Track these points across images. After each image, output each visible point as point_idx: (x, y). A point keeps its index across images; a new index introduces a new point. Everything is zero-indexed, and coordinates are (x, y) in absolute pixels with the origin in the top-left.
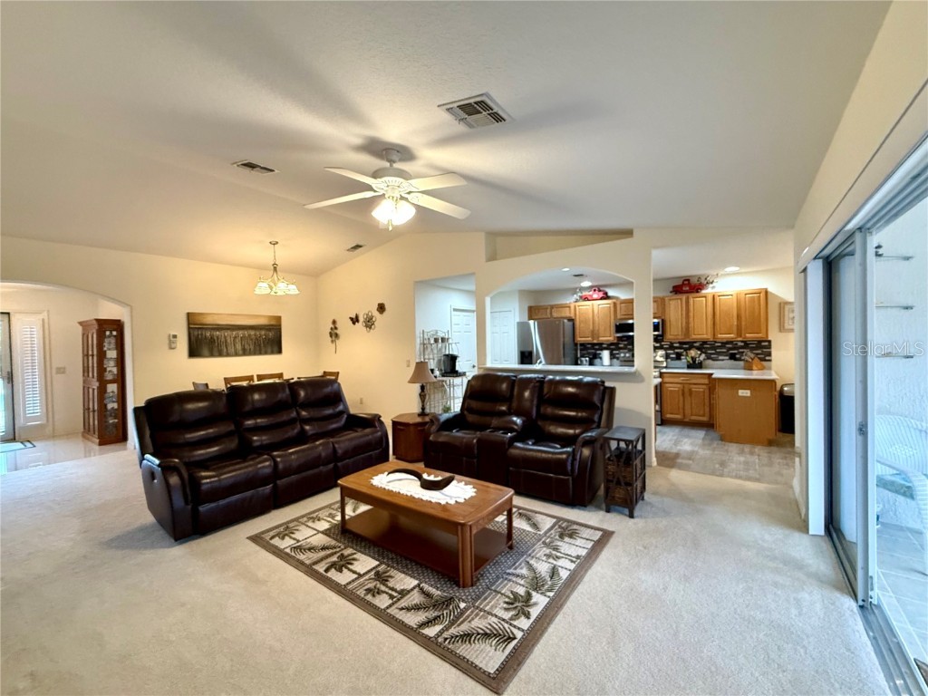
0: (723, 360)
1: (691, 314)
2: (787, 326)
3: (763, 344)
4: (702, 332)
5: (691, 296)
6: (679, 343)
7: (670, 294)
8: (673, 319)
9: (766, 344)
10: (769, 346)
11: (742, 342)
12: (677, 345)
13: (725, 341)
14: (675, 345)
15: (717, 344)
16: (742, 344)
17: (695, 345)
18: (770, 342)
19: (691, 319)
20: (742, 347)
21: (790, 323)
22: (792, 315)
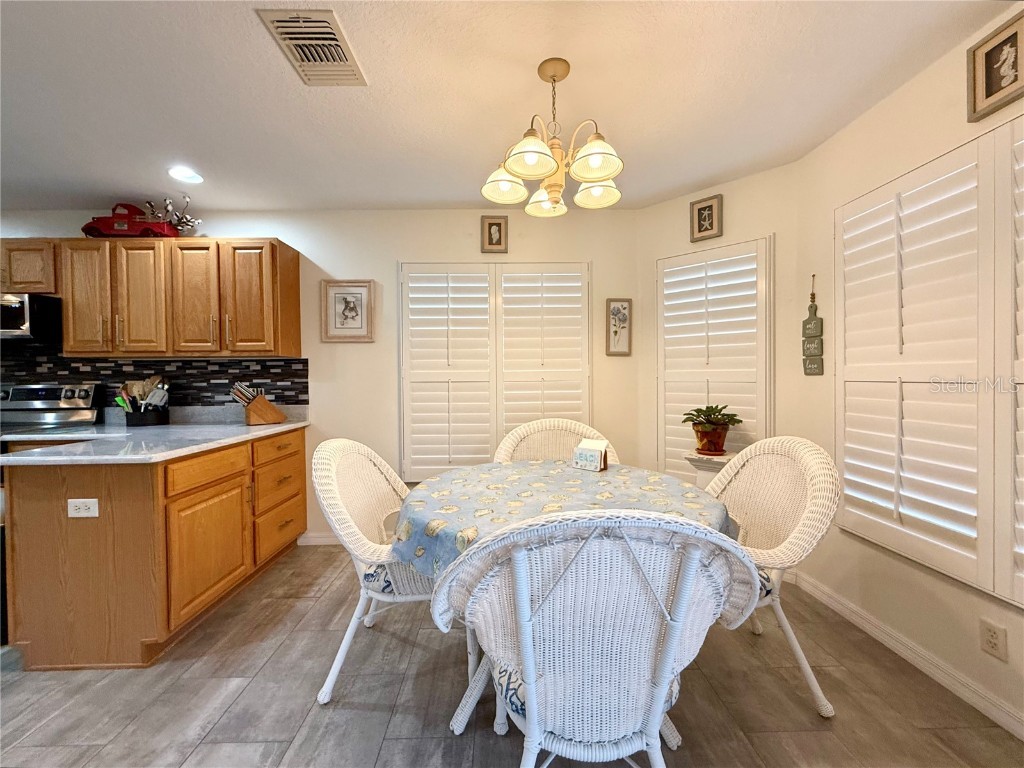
0: (222, 403)
1: (123, 290)
2: (333, 332)
3: (295, 367)
4: (147, 333)
5: (120, 243)
6: (136, 364)
7: (82, 235)
8: (80, 297)
9: (300, 367)
10: (304, 373)
11: (258, 362)
12: (130, 369)
13: (226, 360)
14: (125, 369)
15: (211, 368)
16: (258, 368)
17: (167, 368)
18: (305, 362)
19: (123, 303)
20: (258, 375)
21: (338, 325)
22: (341, 307)
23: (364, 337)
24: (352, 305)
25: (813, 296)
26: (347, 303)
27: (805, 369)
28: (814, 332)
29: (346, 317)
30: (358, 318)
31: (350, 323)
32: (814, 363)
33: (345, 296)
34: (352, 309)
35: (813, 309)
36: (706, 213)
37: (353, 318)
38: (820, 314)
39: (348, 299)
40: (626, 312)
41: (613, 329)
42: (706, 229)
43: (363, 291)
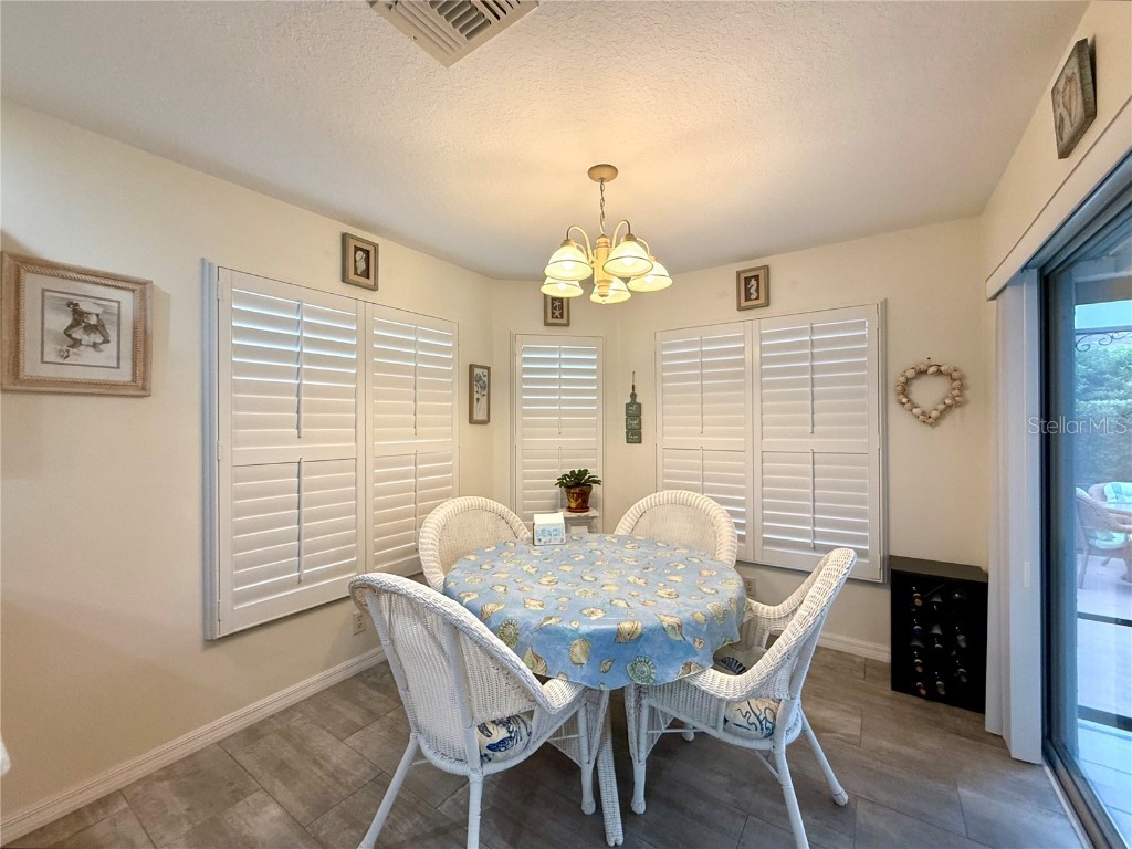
2: (31, 367)
21: (51, 356)
22: (59, 321)
23: (124, 385)
24: (93, 320)
25: (633, 386)
26: (79, 316)
27: (627, 438)
28: (634, 412)
29: (76, 343)
30: (110, 349)
31: (88, 355)
32: (634, 435)
33: (75, 299)
34: (90, 329)
35: (633, 396)
36: (557, 303)
37: (95, 345)
38: (638, 400)
39: (84, 306)
40: (485, 379)
41: (476, 396)
42: (557, 317)
43: (126, 300)
